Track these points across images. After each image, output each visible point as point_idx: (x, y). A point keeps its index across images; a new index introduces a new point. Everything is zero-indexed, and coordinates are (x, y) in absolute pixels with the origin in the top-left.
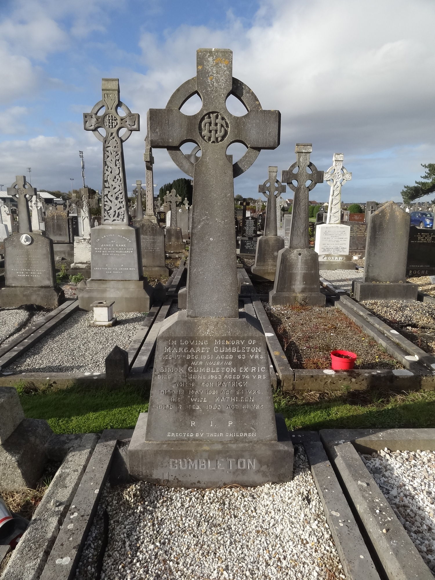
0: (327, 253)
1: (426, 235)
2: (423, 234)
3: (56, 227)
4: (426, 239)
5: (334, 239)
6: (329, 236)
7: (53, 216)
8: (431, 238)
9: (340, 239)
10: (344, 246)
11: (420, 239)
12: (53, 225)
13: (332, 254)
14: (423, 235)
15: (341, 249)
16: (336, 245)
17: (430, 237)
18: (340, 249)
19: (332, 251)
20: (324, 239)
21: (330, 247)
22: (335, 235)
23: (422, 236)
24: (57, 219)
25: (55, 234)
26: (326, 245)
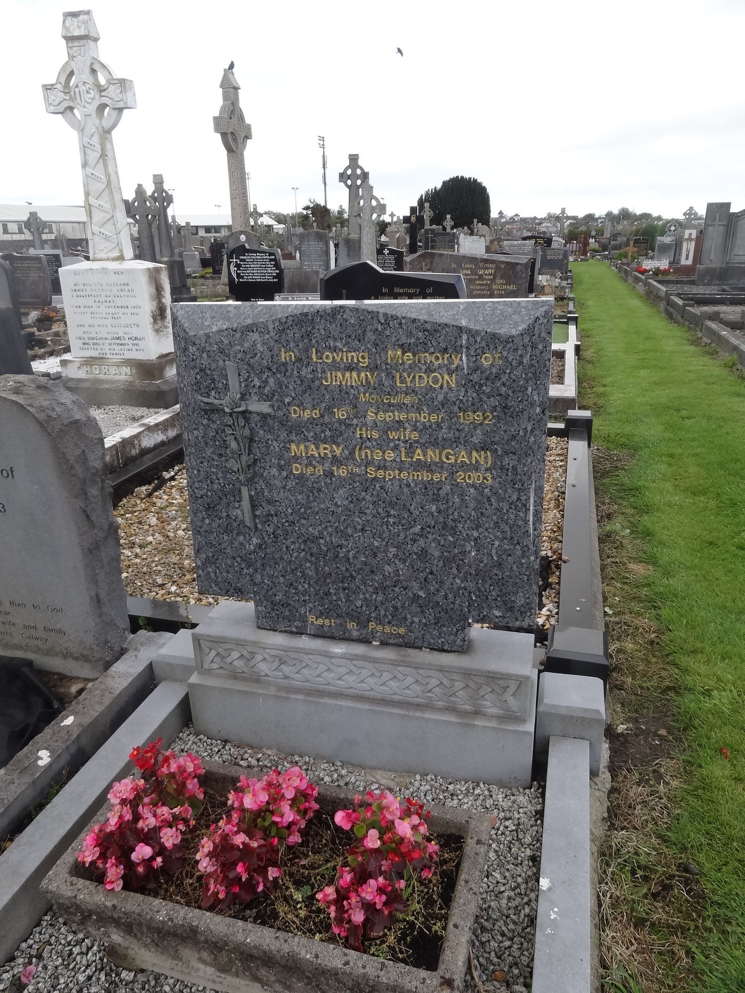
0: (95, 354)
5: (103, 309)
6: (89, 301)
9: (120, 310)
10: (135, 332)
13: (108, 356)
15: (130, 342)
16: (114, 330)
18: (127, 341)
19: (107, 347)
20: (77, 310)
21: (99, 336)
22: (104, 296)
26: (87, 328)
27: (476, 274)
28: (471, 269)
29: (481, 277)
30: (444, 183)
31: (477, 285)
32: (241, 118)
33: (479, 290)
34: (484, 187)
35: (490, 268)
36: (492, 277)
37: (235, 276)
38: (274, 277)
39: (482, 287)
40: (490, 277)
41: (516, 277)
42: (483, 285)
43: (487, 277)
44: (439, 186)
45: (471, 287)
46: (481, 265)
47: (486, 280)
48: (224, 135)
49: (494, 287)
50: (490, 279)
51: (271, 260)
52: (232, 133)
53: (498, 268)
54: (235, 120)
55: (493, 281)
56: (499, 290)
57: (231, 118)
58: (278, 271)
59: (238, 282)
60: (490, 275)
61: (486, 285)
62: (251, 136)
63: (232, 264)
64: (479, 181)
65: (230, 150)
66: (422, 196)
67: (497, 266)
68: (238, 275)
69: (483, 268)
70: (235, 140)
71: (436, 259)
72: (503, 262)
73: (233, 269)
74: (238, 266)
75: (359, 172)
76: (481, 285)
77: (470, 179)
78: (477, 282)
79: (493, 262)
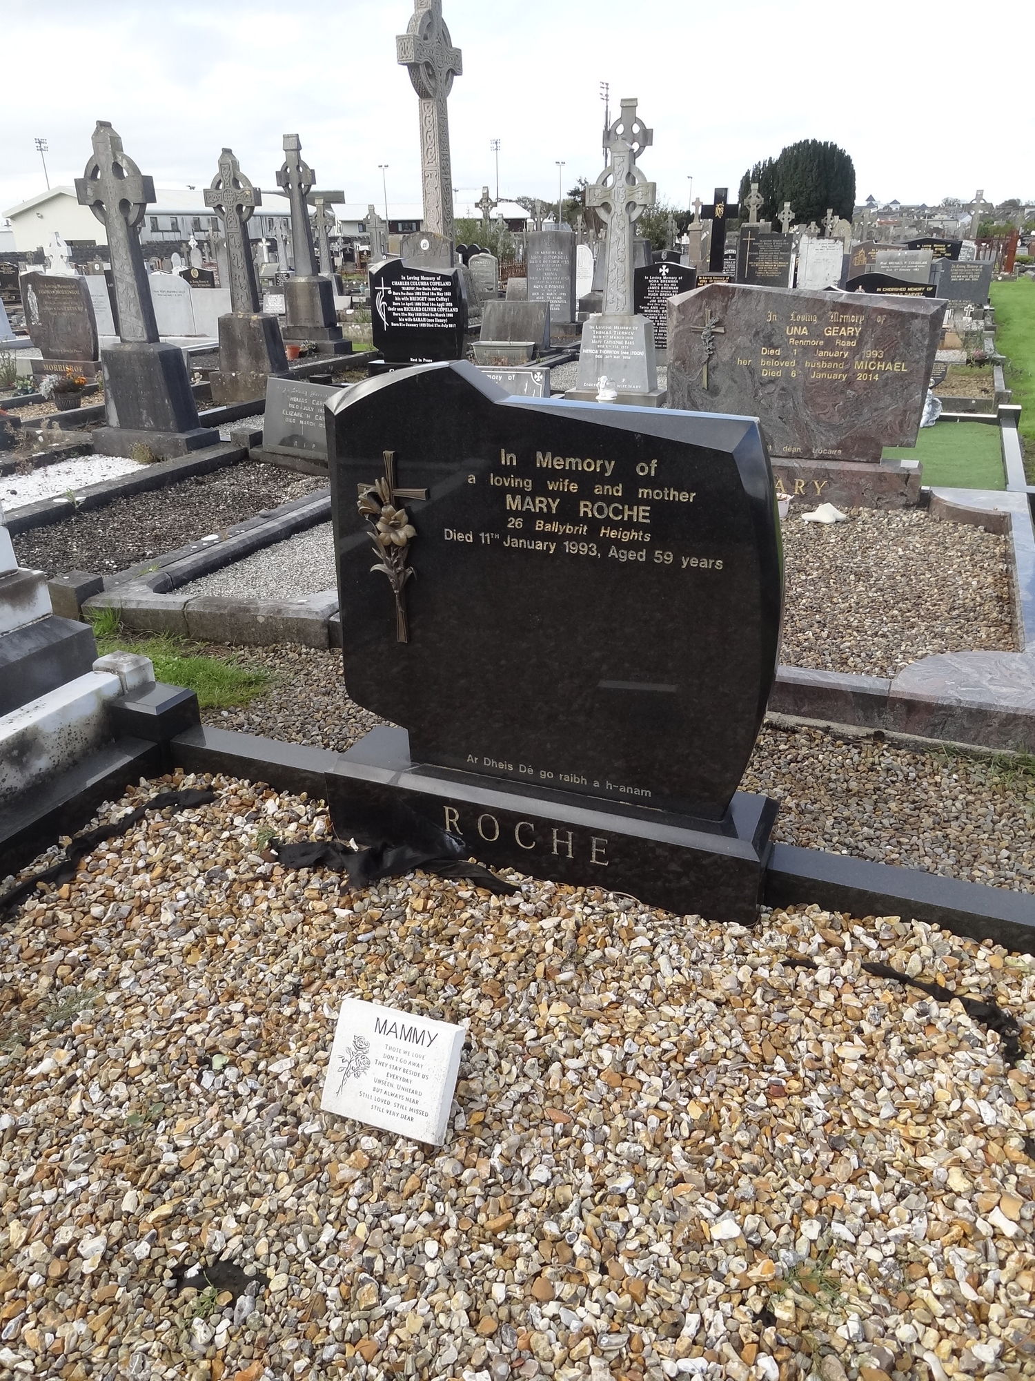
1: (587, 482)
2: (544, 460)
4: (594, 525)
8: (640, 514)
11: (530, 517)
14: (554, 475)
17: (630, 499)
23: (540, 490)
27: (820, 336)
28: (809, 325)
29: (830, 344)
30: (785, 150)
31: (820, 360)
32: (445, 36)
33: (822, 370)
34: (848, 157)
35: (852, 324)
36: (854, 344)
37: (383, 315)
38: (450, 321)
39: (830, 365)
40: (849, 343)
41: (908, 345)
42: (834, 359)
43: (843, 344)
44: (776, 156)
45: (807, 364)
46: (833, 316)
47: (842, 349)
48: (413, 68)
49: (859, 365)
50: (850, 349)
51: (445, 289)
52: (428, 65)
53: (869, 324)
54: (433, 41)
55: (855, 351)
56: (868, 372)
57: (426, 38)
58: (456, 310)
59: (389, 327)
60: (851, 338)
61: (840, 360)
62: (461, 69)
63: (379, 295)
64: (840, 147)
65: (423, 93)
66: (748, 173)
67: (867, 319)
68: (389, 314)
69: (837, 324)
70: (432, 76)
71: (737, 303)
72: (881, 311)
73: (380, 303)
74: (389, 299)
75: (636, 129)
76: (828, 360)
77: (826, 143)
78: (821, 354)
79: (860, 310)
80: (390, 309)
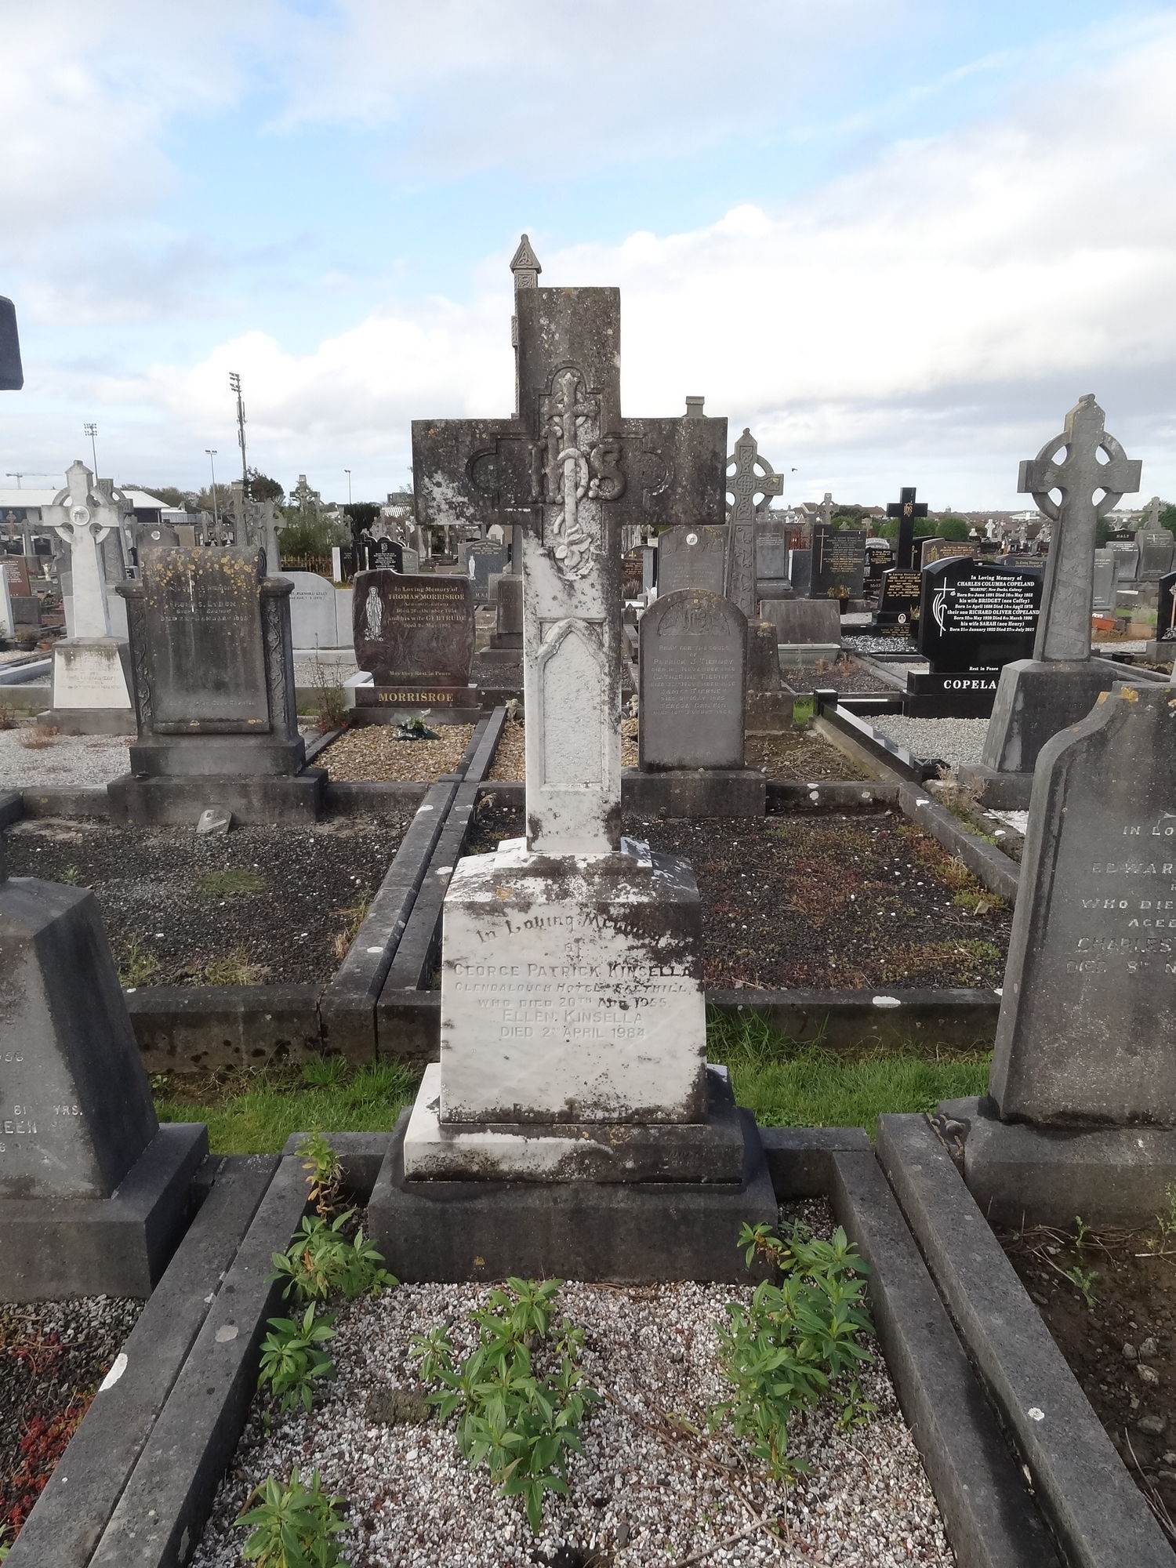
3: (192, 641)
7: (178, 579)
12: (179, 628)
24: (202, 599)
25: (188, 684)
80: (950, 612)
